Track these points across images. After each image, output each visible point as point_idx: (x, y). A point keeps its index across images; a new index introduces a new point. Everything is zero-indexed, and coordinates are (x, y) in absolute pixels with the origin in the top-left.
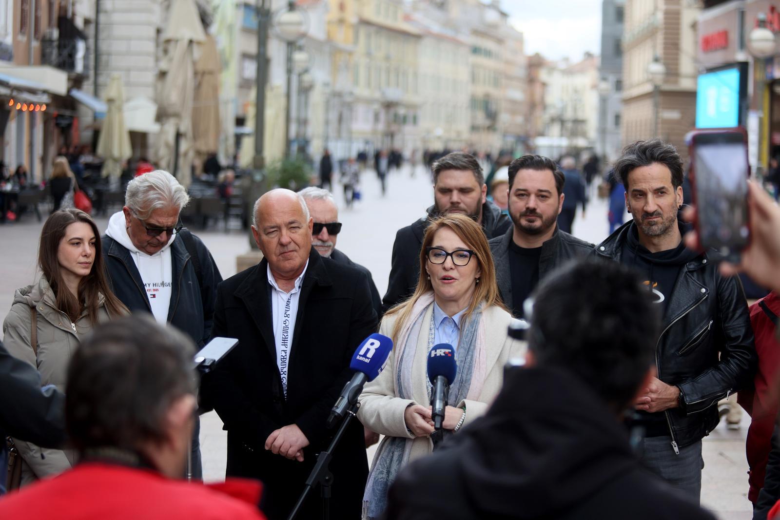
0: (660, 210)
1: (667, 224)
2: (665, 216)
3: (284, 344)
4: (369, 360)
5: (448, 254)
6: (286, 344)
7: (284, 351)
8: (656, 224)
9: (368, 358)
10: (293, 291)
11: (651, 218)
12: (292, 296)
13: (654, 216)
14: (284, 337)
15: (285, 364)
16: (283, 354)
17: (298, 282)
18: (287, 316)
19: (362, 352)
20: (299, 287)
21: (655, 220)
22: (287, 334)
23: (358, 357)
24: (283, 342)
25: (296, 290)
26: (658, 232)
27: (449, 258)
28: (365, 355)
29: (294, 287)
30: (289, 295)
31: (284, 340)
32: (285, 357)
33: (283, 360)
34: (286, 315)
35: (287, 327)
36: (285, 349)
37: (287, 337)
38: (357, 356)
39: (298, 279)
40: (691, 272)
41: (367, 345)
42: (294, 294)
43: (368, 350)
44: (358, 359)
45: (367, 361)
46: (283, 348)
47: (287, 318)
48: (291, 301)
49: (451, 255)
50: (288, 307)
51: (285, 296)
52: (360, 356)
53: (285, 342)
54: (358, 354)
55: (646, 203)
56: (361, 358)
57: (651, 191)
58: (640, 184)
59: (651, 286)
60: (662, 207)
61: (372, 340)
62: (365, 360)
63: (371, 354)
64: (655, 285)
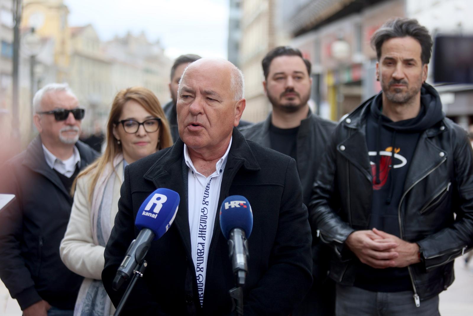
0: (406, 79)
1: (411, 93)
2: (410, 86)
3: (201, 235)
4: (157, 215)
6: (203, 235)
7: (201, 243)
8: (400, 91)
9: (155, 214)
10: (214, 175)
11: (397, 86)
12: (211, 180)
13: (400, 84)
14: (201, 227)
15: (202, 259)
16: (200, 247)
18: (206, 203)
19: (148, 208)
20: (221, 170)
21: (401, 88)
22: (205, 224)
23: (144, 213)
24: (200, 233)
25: (218, 174)
26: (402, 100)
28: (151, 211)
29: (216, 170)
30: (209, 179)
31: (202, 231)
32: (202, 251)
33: (199, 254)
34: (204, 202)
35: (205, 215)
36: (203, 241)
37: (205, 227)
38: (142, 212)
39: (220, 160)
40: (431, 138)
41: (153, 200)
42: (214, 178)
43: (154, 205)
44: (143, 215)
45: (154, 216)
46: (201, 240)
47: (205, 206)
48: (211, 186)
50: (207, 193)
51: (204, 181)
52: (146, 211)
53: (203, 233)
54: (143, 210)
55: (395, 70)
56: (147, 214)
57: (401, 60)
58: (392, 53)
59: (393, 152)
60: (409, 76)
61: (157, 195)
62: (152, 215)
63: (157, 210)
64: (398, 150)
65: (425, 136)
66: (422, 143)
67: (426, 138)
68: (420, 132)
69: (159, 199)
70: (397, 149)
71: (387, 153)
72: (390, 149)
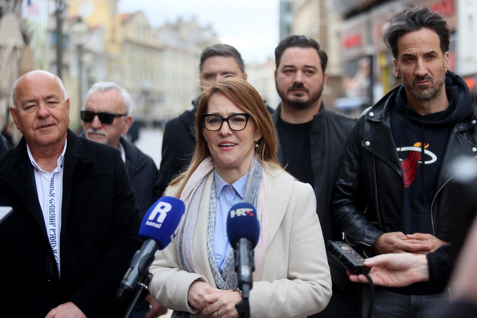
0: (430, 74)
2: (435, 81)
3: (51, 223)
4: (161, 225)
5: (223, 120)
6: (53, 223)
7: (52, 230)
8: (426, 88)
9: (159, 223)
10: (56, 170)
11: (422, 82)
12: (55, 175)
13: (425, 80)
14: (51, 216)
15: (55, 242)
16: (52, 233)
17: (60, 161)
18: (52, 195)
19: (152, 217)
20: (61, 166)
21: (426, 84)
22: (53, 213)
23: (148, 223)
24: (51, 221)
25: (59, 170)
27: (225, 123)
28: (155, 220)
29: (57, 166)
30: (52, 174)
31: (52, 219)
32: (54, 236)
33: (52, 239)
34: (51, 195)
35: (53, 206)
36: (54, 228)
37: (54, 216)
38: (145, 222)
39: (60, 157)
40: (461, 132)
41: (157, 209)
42: (56, 173)
43: (158, 214)
44: (147, 225)
45: (158, 226)
46: (51, 227)
47: (52, 197)
48: (55, 180)
49: (227, 120)
50: (53, 186)
51: (48, 176)
52: (150, 221)
53: (53, 220)
54: (147, 219)
55: (417, 67)
56: (151, 224)
57: (421, 55)
58: (410, 49)
59: (422, 147)
60: (432, 71)
61: (161, 204)
62: (156, 225)
63: (161, 219)
64: (427, 146)
65: (456, 130)
66: (452, 138)
67: (457, 133)
68: (450, 126)
69: (163, 207)
70: (426, 144)
71: (416, 148)
72: (418, 144)
